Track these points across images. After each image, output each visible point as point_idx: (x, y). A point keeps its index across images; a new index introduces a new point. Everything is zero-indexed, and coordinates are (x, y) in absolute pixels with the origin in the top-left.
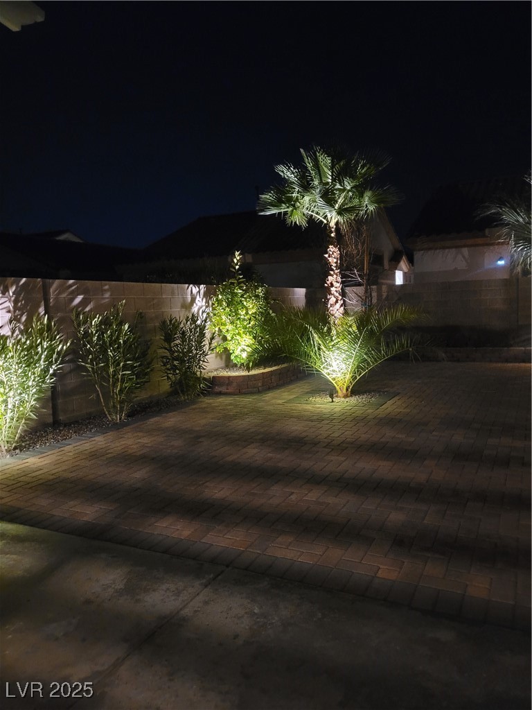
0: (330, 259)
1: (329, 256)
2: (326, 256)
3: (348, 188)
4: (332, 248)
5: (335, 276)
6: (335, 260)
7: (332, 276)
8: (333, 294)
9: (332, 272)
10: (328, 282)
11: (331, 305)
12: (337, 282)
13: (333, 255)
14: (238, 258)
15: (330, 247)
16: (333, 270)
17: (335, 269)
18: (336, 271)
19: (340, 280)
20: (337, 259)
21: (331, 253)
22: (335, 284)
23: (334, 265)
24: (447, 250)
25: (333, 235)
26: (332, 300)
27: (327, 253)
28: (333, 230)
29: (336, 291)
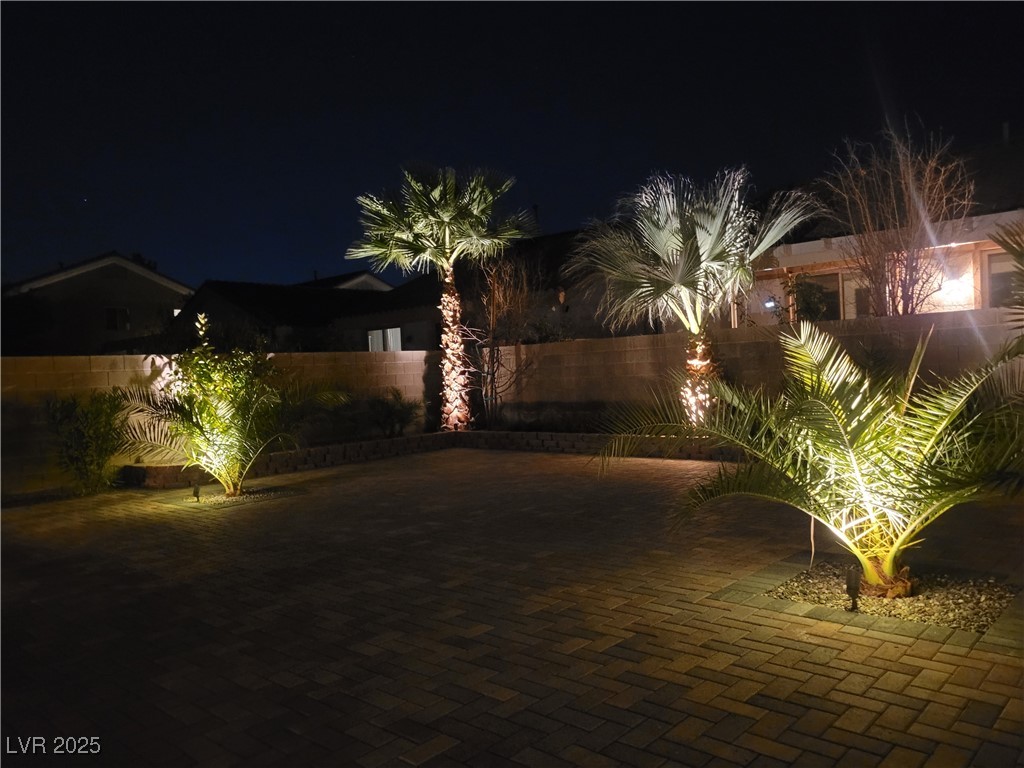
0: (445, 312)
1: (444, 308)
2: (440, 307)
3: (447, 220)
4: (445, 298)
5: (450, 334)
6: (451, 313)
7: (446, 333)
8: (449, 359)
9: (446, 330)
10: (444, 342)
11: (447, 372)
12: (454, 342)
13: (449, 306)
14: (204, 321)
15: (445, 295)
16: (448, 326)
17: (451, 324)
18: (453, 328)
20: (455, 311)
21: (446, 304)
22: (451, 344)
23: (451, 319)
25: (447, 280)
26: (447, 366)
27: (440, 304)
28: (448, 273)
29: (453, 354)
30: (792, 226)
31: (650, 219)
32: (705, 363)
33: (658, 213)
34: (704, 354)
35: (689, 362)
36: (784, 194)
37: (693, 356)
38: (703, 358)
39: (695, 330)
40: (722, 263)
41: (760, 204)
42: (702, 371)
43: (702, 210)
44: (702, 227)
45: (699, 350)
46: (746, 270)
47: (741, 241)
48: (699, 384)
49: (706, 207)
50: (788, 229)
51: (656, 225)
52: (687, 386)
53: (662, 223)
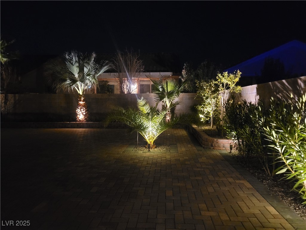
30: (106, 69)
31: (70, 62)
32: (84, 103)
33: (73, 61)
34: (83, 100)
35: (79, 102)
36: (104, 61)
37: (80, 101)
38: (83, 101)
39: (81, 94)
40: (89, 77)
41: (99, 63)
42: (83, 105)
43: (86, 62)
44: (86, 67)
45: (82, 99)
46: (95, 79)
47: (94, 72)
48: (82, 108)
49: (88, 62)
50: (105, 70)
51: (72, 64)
52: (79, 108)
53: (74, 64)
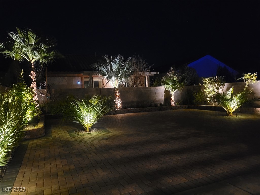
0: (32, 77)
1: (31, 76)
2: (30, 75)
5: (34, 84)
6: (34, 78)
7: (33, 84)
9: (33, 83)
12: (35, 87)
14: (23, 73)
15: (32, 72)
16: (33, 82)
17: (34, 81)
18: (35, 82)
19: (36, 86)
21: (32, 74)
22: (34, 88)
23: (34, 79)
24: (59, 77)
25: (33, 67)
27: (30, 74)
28: (33, 64)
32: (119, 94)
34: (119, 92)
35: (116, 94)
42: (119, 96)
52: (116, 99)
